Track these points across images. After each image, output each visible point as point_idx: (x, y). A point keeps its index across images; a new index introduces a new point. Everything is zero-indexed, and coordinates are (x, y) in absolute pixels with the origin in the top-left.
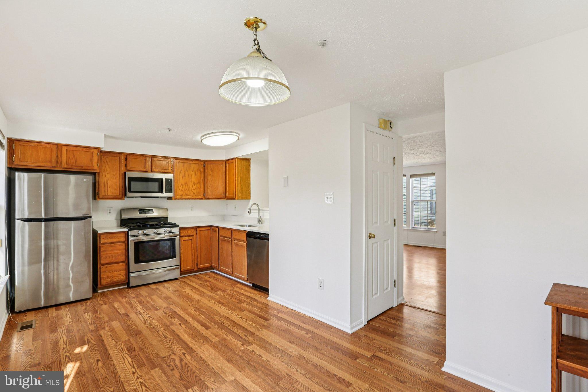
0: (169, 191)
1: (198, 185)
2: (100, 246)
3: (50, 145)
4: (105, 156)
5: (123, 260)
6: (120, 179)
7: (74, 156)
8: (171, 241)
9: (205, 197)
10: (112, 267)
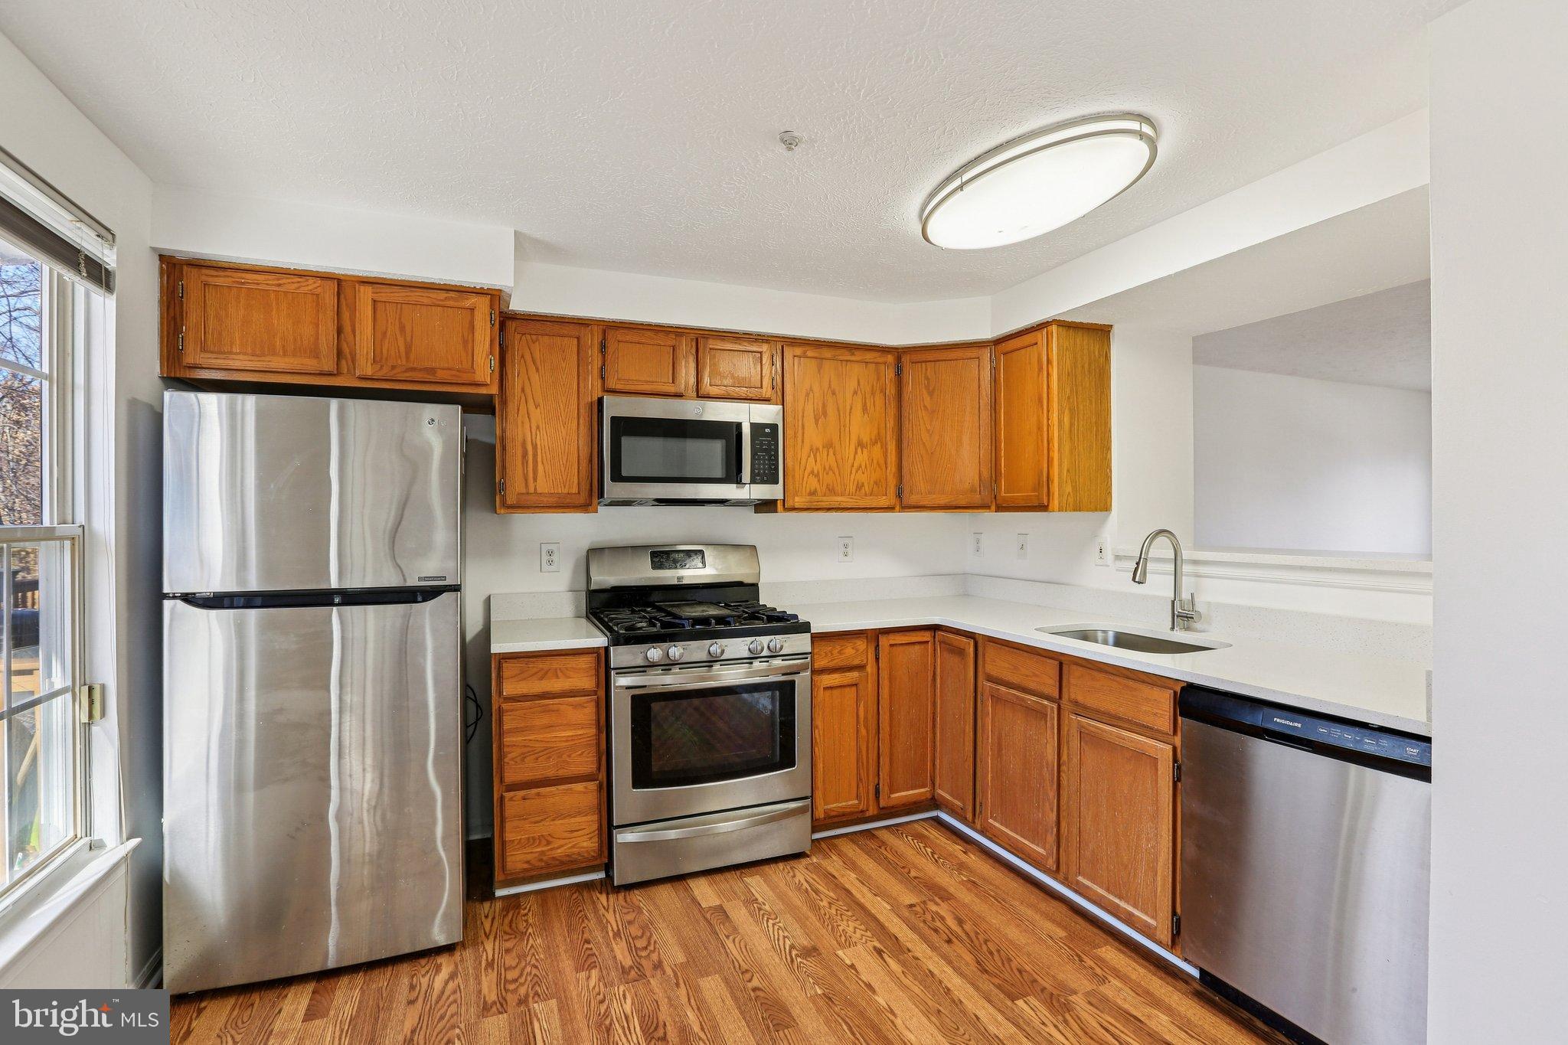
0: (766, 474)
1: (877, 450)
2: (500, 710)
3: (311, 280)
4: (528, 337)
5: (590, 770)
6: (582, 427)
7: (402, 329)
8: (777, 693)
9: (903, 502)
10: (545, 796)
